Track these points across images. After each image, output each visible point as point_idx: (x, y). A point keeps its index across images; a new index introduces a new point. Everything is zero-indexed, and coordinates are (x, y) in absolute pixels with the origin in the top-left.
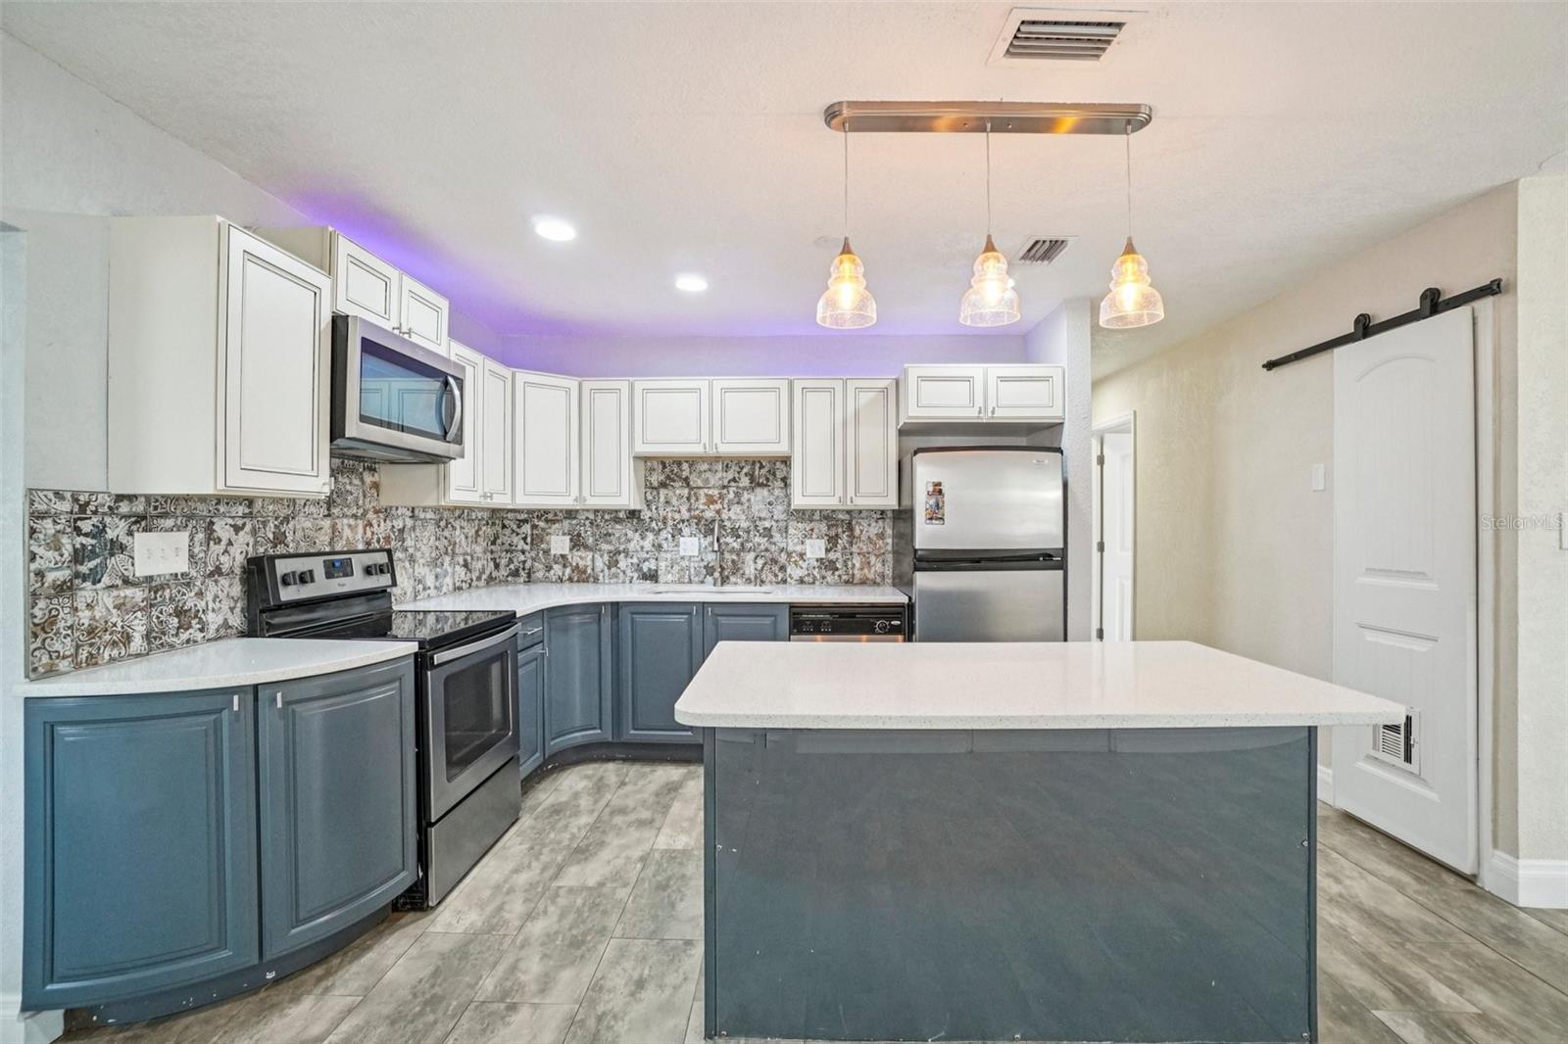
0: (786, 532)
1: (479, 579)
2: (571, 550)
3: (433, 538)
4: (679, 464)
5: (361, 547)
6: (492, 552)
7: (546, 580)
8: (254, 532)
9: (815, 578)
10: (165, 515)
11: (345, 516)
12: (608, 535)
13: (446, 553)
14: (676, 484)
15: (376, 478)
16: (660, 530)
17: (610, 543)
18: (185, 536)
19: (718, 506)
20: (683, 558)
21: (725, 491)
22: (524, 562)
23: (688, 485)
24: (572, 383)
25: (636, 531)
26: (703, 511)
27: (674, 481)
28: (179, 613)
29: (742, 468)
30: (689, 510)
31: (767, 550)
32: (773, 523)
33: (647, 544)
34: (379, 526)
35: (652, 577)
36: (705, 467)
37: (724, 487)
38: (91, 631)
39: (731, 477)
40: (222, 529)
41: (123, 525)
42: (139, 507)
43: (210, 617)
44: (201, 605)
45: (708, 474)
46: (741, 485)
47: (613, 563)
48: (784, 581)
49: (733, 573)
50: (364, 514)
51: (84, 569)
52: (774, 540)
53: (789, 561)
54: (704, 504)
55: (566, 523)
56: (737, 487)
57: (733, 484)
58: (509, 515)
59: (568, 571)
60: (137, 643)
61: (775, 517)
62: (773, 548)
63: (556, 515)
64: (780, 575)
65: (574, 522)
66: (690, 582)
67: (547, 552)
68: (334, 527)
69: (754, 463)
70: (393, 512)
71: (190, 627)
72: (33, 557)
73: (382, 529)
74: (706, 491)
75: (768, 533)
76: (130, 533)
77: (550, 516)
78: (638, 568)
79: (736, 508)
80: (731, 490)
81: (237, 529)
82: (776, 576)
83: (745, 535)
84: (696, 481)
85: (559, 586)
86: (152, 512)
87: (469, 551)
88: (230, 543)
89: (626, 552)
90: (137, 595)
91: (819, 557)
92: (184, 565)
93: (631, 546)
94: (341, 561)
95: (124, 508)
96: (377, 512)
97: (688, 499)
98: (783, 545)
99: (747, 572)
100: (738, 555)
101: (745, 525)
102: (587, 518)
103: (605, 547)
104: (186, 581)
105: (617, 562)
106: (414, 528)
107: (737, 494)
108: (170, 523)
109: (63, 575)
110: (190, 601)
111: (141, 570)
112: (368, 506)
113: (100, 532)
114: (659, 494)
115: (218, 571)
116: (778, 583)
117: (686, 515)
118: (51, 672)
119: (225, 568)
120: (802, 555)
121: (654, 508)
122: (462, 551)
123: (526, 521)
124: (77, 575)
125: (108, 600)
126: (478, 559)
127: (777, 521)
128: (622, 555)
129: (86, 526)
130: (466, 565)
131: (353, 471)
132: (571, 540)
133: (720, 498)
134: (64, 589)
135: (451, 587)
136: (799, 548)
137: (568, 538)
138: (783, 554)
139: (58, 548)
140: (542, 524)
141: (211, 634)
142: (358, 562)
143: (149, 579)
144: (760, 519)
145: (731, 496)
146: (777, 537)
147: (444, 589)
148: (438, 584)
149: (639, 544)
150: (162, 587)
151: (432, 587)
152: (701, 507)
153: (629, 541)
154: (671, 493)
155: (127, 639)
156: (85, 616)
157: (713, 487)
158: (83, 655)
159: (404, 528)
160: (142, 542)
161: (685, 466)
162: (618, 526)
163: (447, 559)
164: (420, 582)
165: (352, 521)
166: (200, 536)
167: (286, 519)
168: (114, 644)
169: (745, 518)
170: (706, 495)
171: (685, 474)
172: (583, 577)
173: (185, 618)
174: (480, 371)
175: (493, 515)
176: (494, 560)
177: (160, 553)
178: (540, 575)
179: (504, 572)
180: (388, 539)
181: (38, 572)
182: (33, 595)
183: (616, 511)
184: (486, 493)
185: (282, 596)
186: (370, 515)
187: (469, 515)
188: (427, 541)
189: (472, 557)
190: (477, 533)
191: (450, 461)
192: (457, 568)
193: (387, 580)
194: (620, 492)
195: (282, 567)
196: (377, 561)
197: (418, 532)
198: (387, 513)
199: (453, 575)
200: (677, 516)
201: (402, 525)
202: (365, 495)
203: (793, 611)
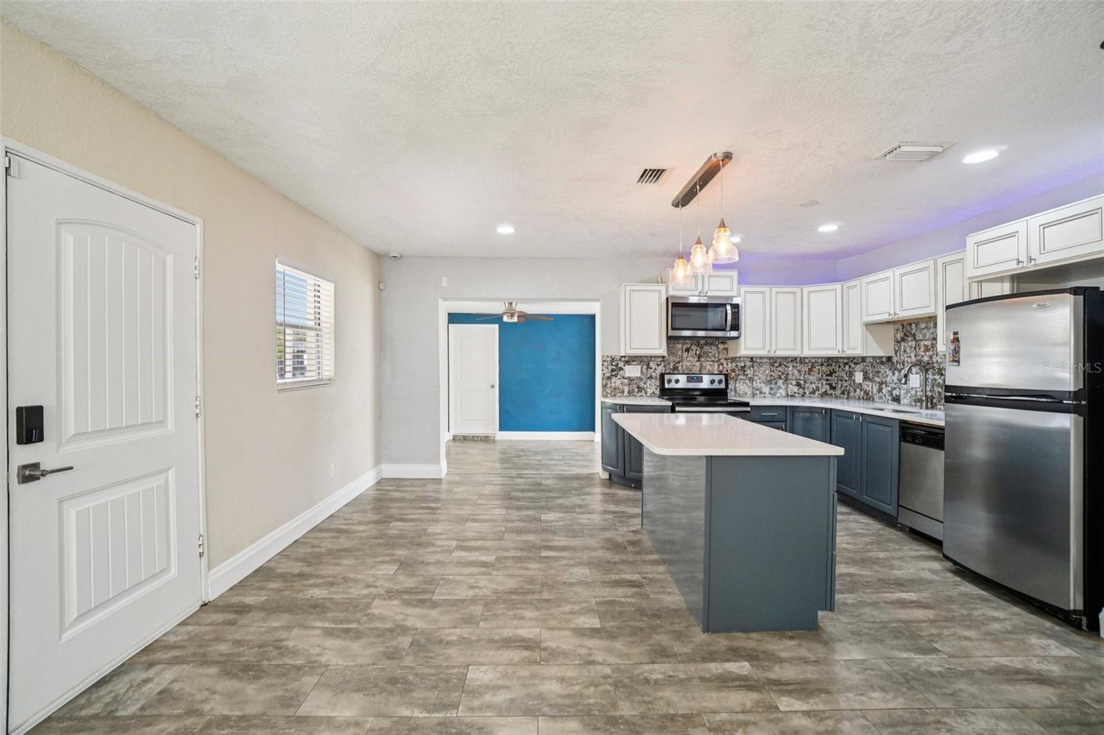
2: (863, 380)
3: (768, 371)
4: (911, 325)
5: (716, 373)
6: (827, 380)
7: (854, 397)
8: (665, 366)
10: (634, 361)
11: (707, 361)
12: (878, 372)
13: (780, 378)
14: (909, 339)
15: (726, 346)
16: (901, 369)
17: (879, 377)
18: (639, 367)
19: (931, 353)
20: (912, 389)
21: (934, 342)
22: (846, 386)
23: (915, 338)
24: (838, 286)
25: (891, 370)
26: (923, 356)
27: (908, 336)
28: (638, 387)
30: (915, 356)
33: (895, 378)
34: (727, 365)
35: (897, 399)
36: (923, 325)
37: (934, 339)
38: (615, 389)
40: (652, 364)
41: (623, 364)
42: (627, 359)
43: (648, 390)
44: (645, 386)
45: (925, 331)
47: (880, 390)
49: (939, 402)
50: (719, 360)
51: (613, 374)
54: (924, 351)
55: (862, 364)
58: (841, 360)
59: (862, 393)
60: (626, 393)
65: (865, 364)
67: (854, 381)
68: (701, 366)
70: (737, 359)
71: (641, 392)
72: (603, 370)
73: (730, 366)
74: (924, 342)
76: (624, 365)
77: (856, 361)
78: (891, 395)
81: (658, 365)
84: (919, 336)
85: (859, 401)
86: (630, 360)
87: (802, 378)
88: (656, 369)
89: (886, 382)
90: (626, 381)
92: (639, 375)
93: (888, 379)
94: (697, 377)
95: (623, 359)
96: (725, 359)
97: (915, 348)
102: (870, 362)
103: (877, 379)
104: (640, 379)
105: (882, 389)
106: (753, 367)
108: (635, 363)
109: (609, 375)
110: (642, 384)
111: (627, 375)
112: (720, 357)
113: (617, 365)
114: (900, 346)
115: (651, 377)
117: (914, 359)
118: (606, 396)
119: (654, 376)
121: (898, 354)
122: (794, 377)
123: (846, 364)
124: (612, 375)
125: (619, 382)
126: (811, 383)
128: (884, 385)
129: (614, 364)
130: (798, 385)
131: (712, 344)
132: (864, 375)
133: (932, 347)
134: (609, 378)
135: (784, 393)
137: (862, 373)
139: (608, 369)
140: (852, 365)
141: (649, 394)
142: (706, 379)
143: (629, 378)
147: (778, 395)
148: (772, 392)
149: (892, 378)
150: (633, 380)
151: (767, 393)
152: (922, 354)
153: (887, 376)
154: (906, 345)
155: (623, 392)
156: (613, 385)
157: (928, 340)
158: (613, 394)
159: (745, 366)
160: (627, 368)
161: (914, 326)
162: (883, 367)
163: (780, 382)
164: (757, 389)
165: (711, 363)
166: (645, 367)
167: (678, 362)
168: (620, 392)
170: (924, 345)
171: (913, 331)
172: (868, 397)
173: (640, 389)
174: (767, 294)
175: (829, 360)
176: (831, 385)
177: (633, 371)
178: (852, 394)
179: (838, 392)
180: (733, 371)
181: (604, 374)
182: (603, 379)
183: (882, 357)
184: (773, 350)
185: (667, 386)
186: (722, 361)
187: (802, 360)
188: (764, 372)
189: (805, 382)
190: (810, 370)
191: (737, 338)
192: (790, 386)
193: (723, 386)
194: (857, 345)
195: (667, 377)
196: (717, 378)
197: (755, 368)
198: (733, 360)
199: (787, 389)
200: (909, 360)
201: (743, 365)
202: (719, 353)
203: (904, 425)
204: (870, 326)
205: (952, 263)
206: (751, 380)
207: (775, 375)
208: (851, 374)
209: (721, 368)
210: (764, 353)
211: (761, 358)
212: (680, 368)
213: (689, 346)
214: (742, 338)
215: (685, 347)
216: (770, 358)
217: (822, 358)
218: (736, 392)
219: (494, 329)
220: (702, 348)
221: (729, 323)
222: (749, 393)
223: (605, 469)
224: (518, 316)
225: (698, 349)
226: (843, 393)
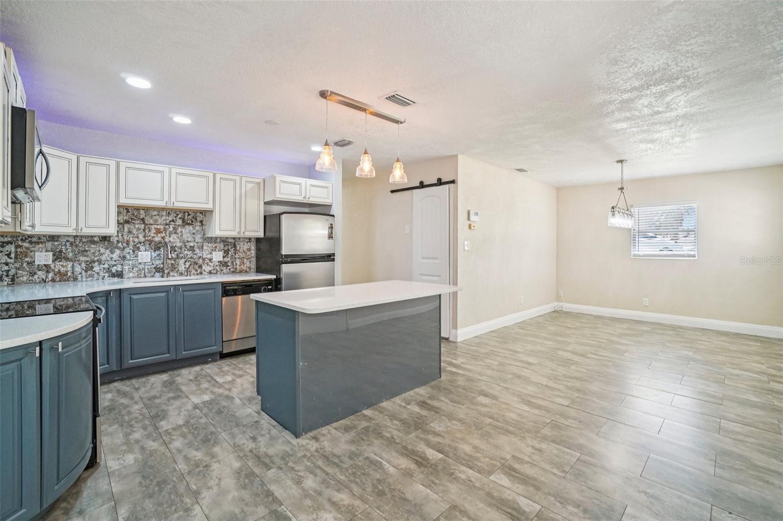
0: (202, 248)
2: (53, 261)
7: (30, 282)
9: (217, 271)
12: (85, 251)
14: (136, 222)
16: (124, 248)
17: (87, 256)
19: (163, 235)
20: (140, 263)
21: (167, 227)
22: (8, 271)
23: (144, 222)
24: (72, 156)
25: (107, 248)
26: (153, 237)
27: (134, 220)
29: (178, 215)
30: (144, 237)
31: (191, 258)
32: (195, 244)
33: (115, 256)
36: (155, 213)
37: (167, 224)
39: (171, 219)
45: (157, 217)
46: (177, 224)
48: (201, 273)
52: (196, 252)
53: (204, 263)
54: (154, 233)
56: (175, 225)
57: (172, 223)
59: (51, 275)
61: (196, 241)
62: (195, 256)
63: (39, 238)
64: (199, 271)
65: (56, 243)
66: (145, 276)
67: (30, 263)
69: (185, 212)
74: (156, 226)
75: (192, 249)
77: (34, 240)
78: (109, 270)
79: (174, 236)
80: (171, 226)
82: (197, 271)
83: (179, 250)
84: (149, 220)
85: (43, 285)
91: (219, 260)
93: (103, 258)
97: (144, 230)
98: (201, 255)
99: (180, 269)
100: (175, 261)
101: (179, 244)
102: (68, 241)
103: (83, 258)
105: (92, 267)
107: (174, 228)
114: (124, 227)
116: (198, 274)
117: (142, 239)
120: (210, 260)
123: (9, 242)
127: (197, 243)
128: (96, 263)
132: (54, 255)
133: (164, 230)
136: (209, 256)
137: (51, 254)
138: (200, 260)
144: (188, 242)
145: (171, 229)
146: (197, 251)
149: (109, 256)
152: (152, 235)
153: (102, 254)
154: (132, 227)
157: (160, 225)
161: (142, 212)
162: (93, 246)
169: (179, 241)
170: (155, 228)
171: (142, 217)
172: (64, 278)
178: (22, 279)
183: (91, 236)
200: (136, 240)
203: (224, 285)
205: (227, 179)
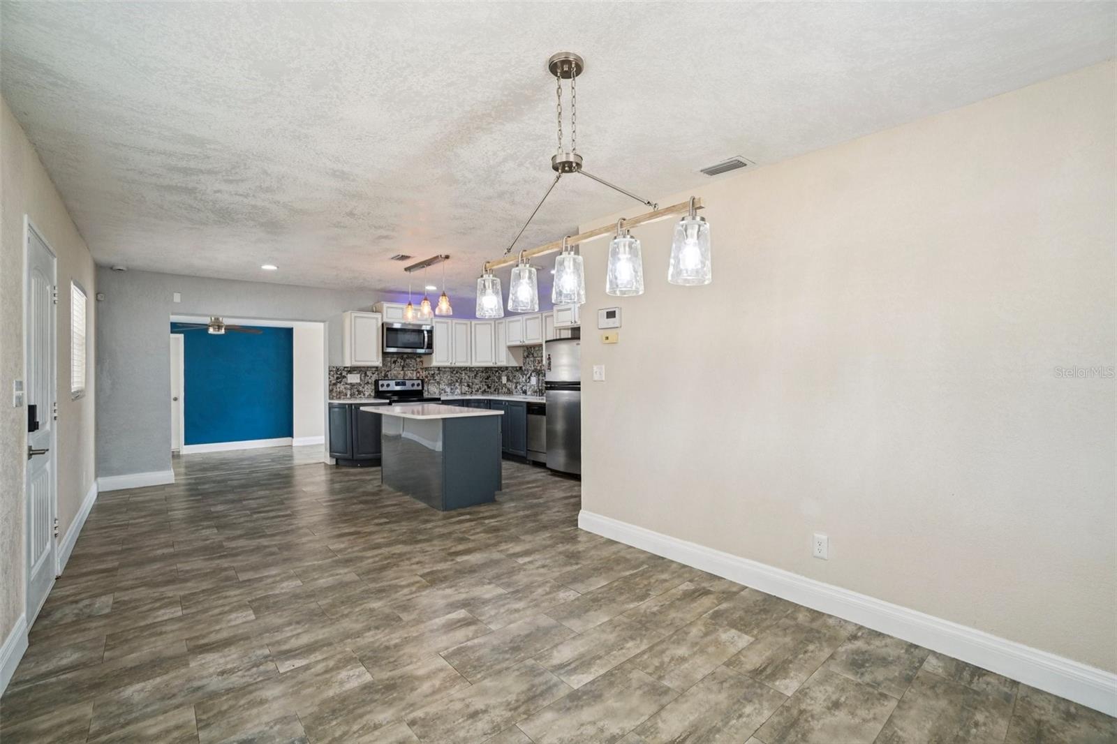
1: (477, 391)
2: (507, 382)
3: (449, 377)
4: (531, 348)
5: (415, 378)
6: (486, 382)
7: (502, 393)
8: (378, 374)
10: (355, 371)
11: (409, 370)
12: (515, 376)
13: (457, 381)
15: (422, 359)
16: (527, 374)
17: (515, 379)
18: (359, 375)
19: (540, 364)
20: (532, 385)
23: (533, 356)
25: (521, 374)
26: (537, 366)
28: (358, 391)
30: (533, 366)
33: (524, 379)
34: (422, 373)
35: (525, 392)
38: (340, 392)
40: (368, 373)
41: (345, 373)
42: (349, 369)
43: (366, 393)
44: (364, 390)
47: (516, 387)
49: (545, 390)
50: (417, 369)
51: (339, 381)
58: (494, 369)
60: (348, 396)
66: (534, 395)
68: (404, 373)
70: (430, 369)
71: (360, 394)
72: (330, 378)
73: (424, 374)
74: (537, 358)
76: (347, 374)
77: (502, 369)
78: (522, 389)
84: (535, 355)
85: (505, 394)
86: (352, 370)
87: (471, 381)
88: (371, 377)
90: (349, 386)
92: (358, 381)
94: (402, 382)
96: (421, 369)
97: (533, 362)
102: (510, 370)
103: (514, 381)
104: (360, 384)
106: (439, 374)
109: (335, 381)
110: (361, 389)
111: (349, 382)
112: (418, 367)
113: (341, 374)
114: (526, 360)
115: (368, 383)
118: (332, 399)
119: (370, 382)
121: (525, 365)
122: (466, 381)
124: (337, 382)
125: (343, 387)
126: (476, 384)
128: (518, 384)
129: (339, 373)
130: (468, 386)
131: (412, 358)
132: (507, 378)
133: (540, 361)
134: (335, 384)
135: (459, 392)
139: (334, 377)
140: (500, 372)
141: (366, 396)
142: (409, 383)
143: (351, 383)
149: (523, 379)
150: (354, 385)
153: (520, 378)
154: (529, 360)
155: (346, 395)
156: (338, 390)
157: (539, 357)
158: (339, 396)
160: (349, 376)
161: (533, 348)
162: (517, 373)
163: (457, 384)
165: (411, 372)
166: (363, 375)
167: (388, 371)
168: (344, 395)
172: (510, 392)
173: (360, 392)
174: (450, 324)
175: (487, 369)
176: (488, 385)
177: (354, 378)
178: (500, 391)
179: (492, 390)
180: (427, 377)
181: (331, 381)
182: (330, 385)
183: (516, 367)
184: (454, 362)
185: (381, 389)
186: (419, 370)
187: (470, 369)
188: (446, 378)
189: (473, 384)
190: (475, 376)
191: (431, 354)
192: (463, 387)
193: (420, 388)
194: (504, 360)
195: (380, 382)
196: (416, 382)
197: (441, 375)
198: (426, 369)
199: (461, 389)
200: (531, 369)
201: (433, 372)
202: (417, 364)
203: (529, 405)
204: (511, 348)
205: (549, 316)
206: (439, 383)
207: (454, 379)
208: (500, 378)
209: (418, 375)
210: (448, 364)
211: (445, 368)
212: (389, 376)
213: (395, 359)
214: (434, 354)
215: (393, 360)
216: (450, 368)
217: (482, 367)
218: (428, 392)
219: (178, 339)
220: (405, 361)
221: (426, 343)
222: (437, 392)
223: (331, 456)
224: (225, 329)
225: (402, 361)
226: (495, 390)
